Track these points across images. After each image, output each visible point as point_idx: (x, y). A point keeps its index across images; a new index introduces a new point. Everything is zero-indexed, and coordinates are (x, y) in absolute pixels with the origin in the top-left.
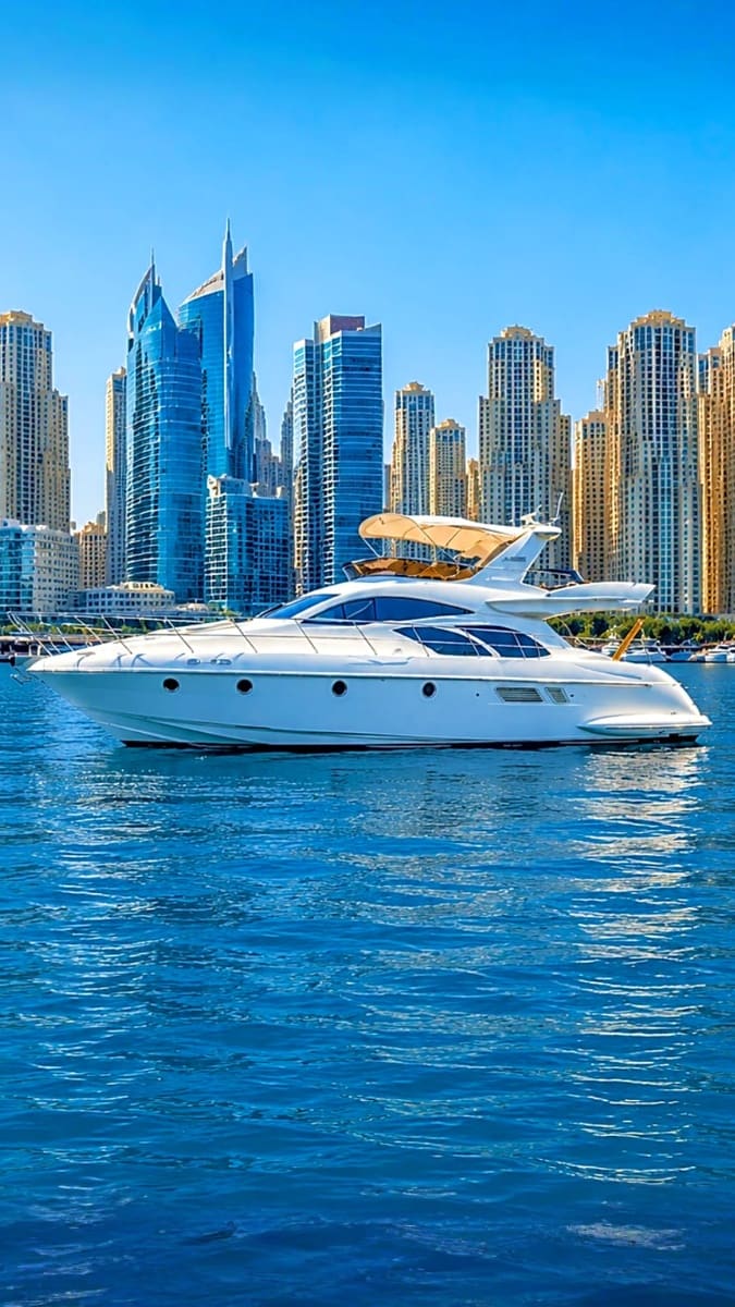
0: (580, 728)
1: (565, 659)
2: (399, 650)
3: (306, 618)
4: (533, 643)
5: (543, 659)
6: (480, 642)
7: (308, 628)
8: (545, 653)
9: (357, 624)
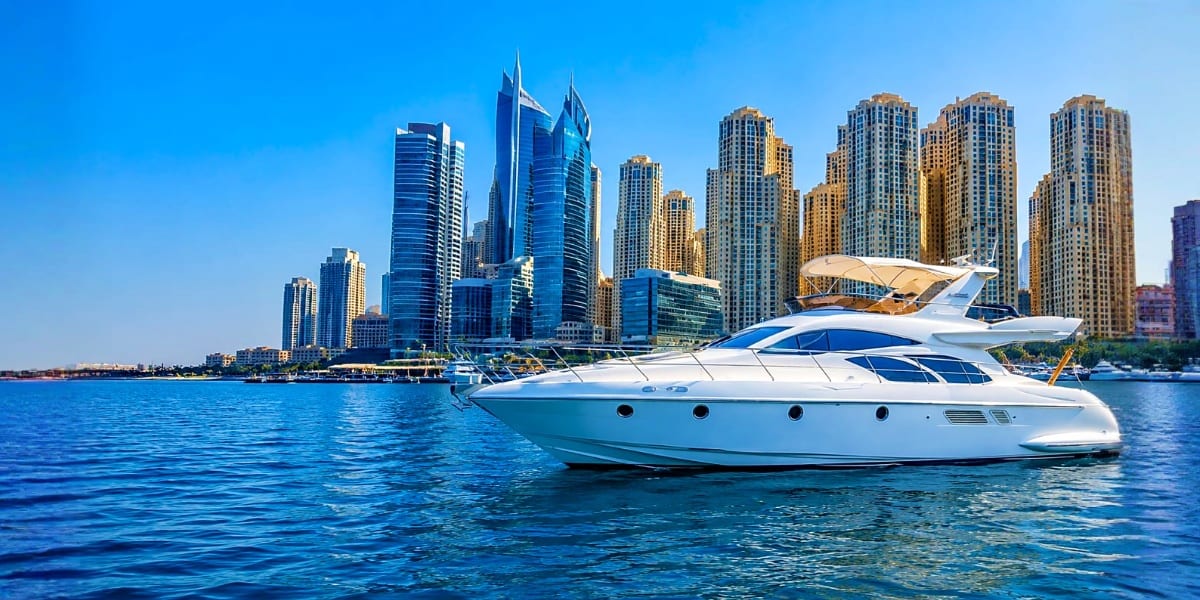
0: (1021, 446)
1: (1007, 386)
2: (850, 377)
3: (762, 348)
4: (977, 370)
5: (987, 385)
6: (929, 370)
7: (762, 357)
8: (988, 379)
9: (813, 354)
